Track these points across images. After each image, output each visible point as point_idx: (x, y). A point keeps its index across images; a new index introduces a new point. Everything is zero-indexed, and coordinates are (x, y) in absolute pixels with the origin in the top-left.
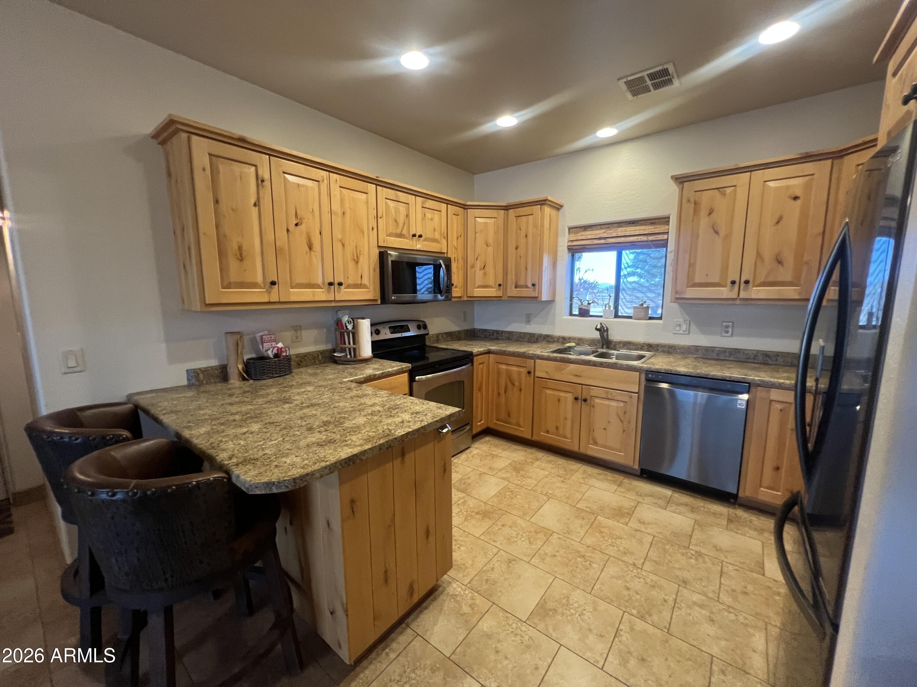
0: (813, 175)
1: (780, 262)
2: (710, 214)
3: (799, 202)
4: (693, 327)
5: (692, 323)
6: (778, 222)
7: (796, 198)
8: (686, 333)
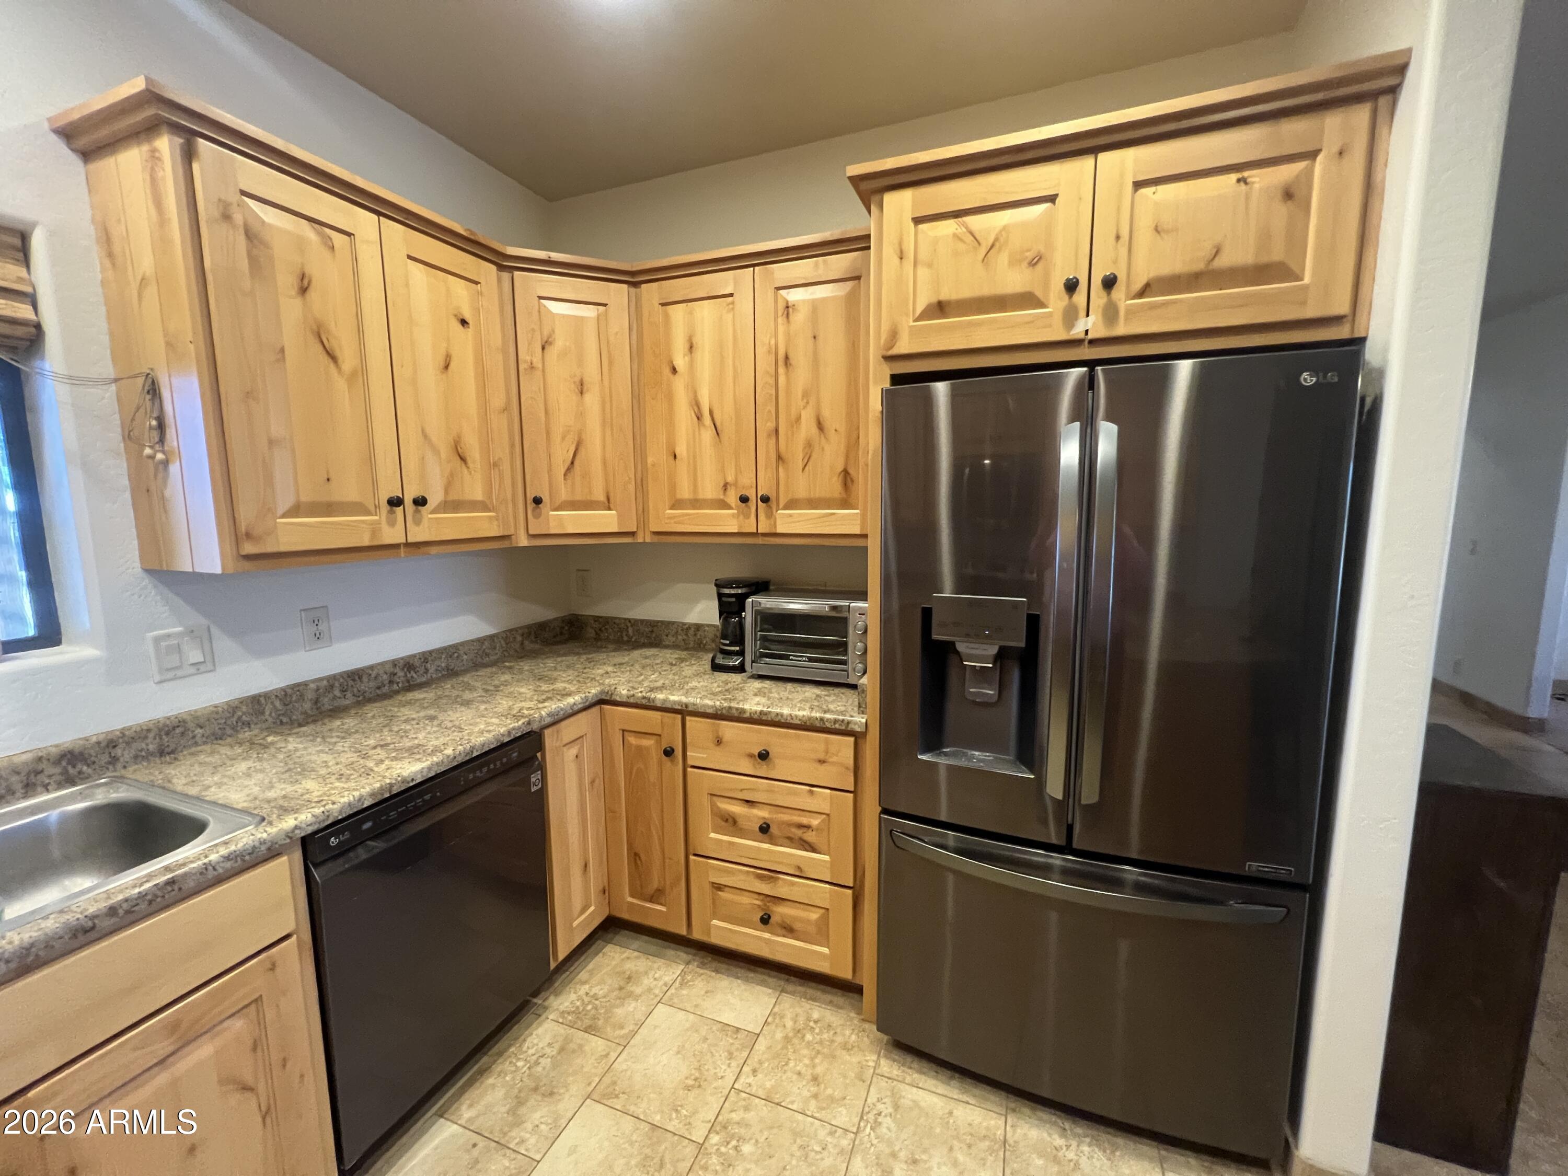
0: (477, 283)
1: (463, 459)
2: (304, 290)
3: (470, 331)
4: (224, 643)
5: (215, 631)
6: (447, 367)
7: (464, 322)
8: (202, 668)
